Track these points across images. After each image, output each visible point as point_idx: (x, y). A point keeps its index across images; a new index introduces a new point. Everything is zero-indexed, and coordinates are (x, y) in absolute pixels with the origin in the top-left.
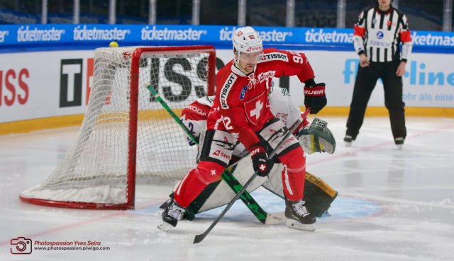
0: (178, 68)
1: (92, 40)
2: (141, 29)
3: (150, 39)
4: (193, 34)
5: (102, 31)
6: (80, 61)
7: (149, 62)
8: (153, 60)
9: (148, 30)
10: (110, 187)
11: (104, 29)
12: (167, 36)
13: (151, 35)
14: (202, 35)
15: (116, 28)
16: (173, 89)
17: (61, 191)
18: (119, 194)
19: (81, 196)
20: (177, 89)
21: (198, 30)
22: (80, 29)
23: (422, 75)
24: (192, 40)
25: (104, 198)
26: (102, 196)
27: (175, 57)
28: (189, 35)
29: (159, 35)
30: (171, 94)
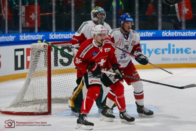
1: (28, 40)
2: (49, 34)
3: (53, 38)
5: (32, 36)
6: (23, 50)
9: (52, 34)
10: (40, 105)
11: (33, 35)
12: (60, 37)
13: (53, 37)
15: (38, 34)
16: (64, 61)
17: (19, 107)
18: (44, 108)
19: (27, 109)
20: (66, 60)
22: (22, 35)
23: (173, 50)
25: (38, 110)
26: (37, 109)
27: (66, 46)
28: (70, 36)
29: (57, 36)
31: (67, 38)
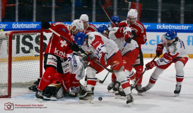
0: (27, 40)
2: (12, 24)
3: (16, 28)
4: (34, 26)
7: (16, 37)
8: (17, 37)
9: (15, 24)
10: (1, 89)
12: (23, 27)
13: (16, 26)
14: (37, 26)
16: (26, 48)
18: (4, 91)
20: (27, 48)
21: (35, 24)
24: (33, 28)
27: (26, 35)
29: (19, 26)
30: (25, 50)
31: (28, 27)
